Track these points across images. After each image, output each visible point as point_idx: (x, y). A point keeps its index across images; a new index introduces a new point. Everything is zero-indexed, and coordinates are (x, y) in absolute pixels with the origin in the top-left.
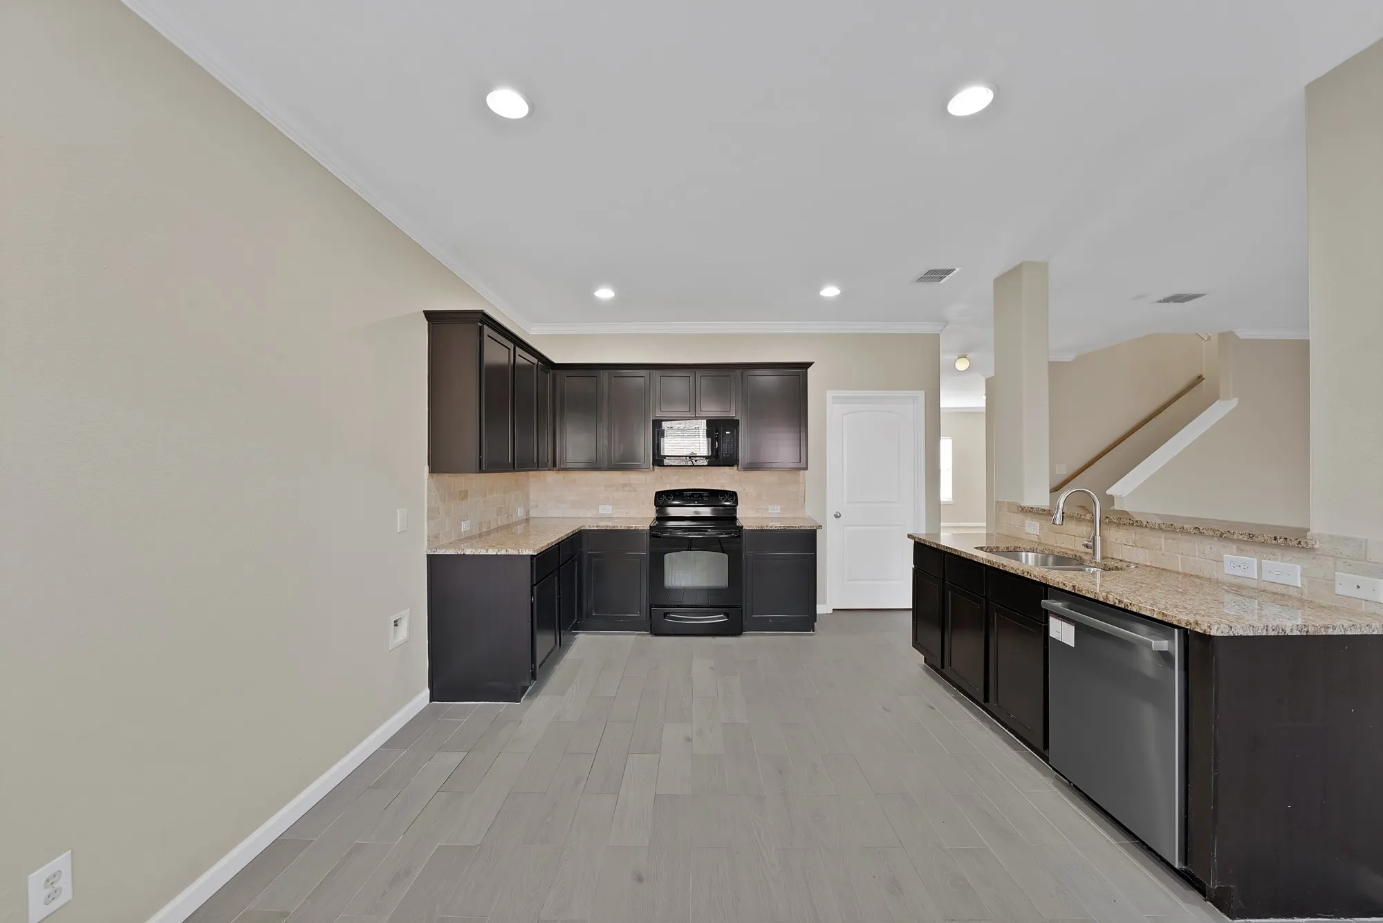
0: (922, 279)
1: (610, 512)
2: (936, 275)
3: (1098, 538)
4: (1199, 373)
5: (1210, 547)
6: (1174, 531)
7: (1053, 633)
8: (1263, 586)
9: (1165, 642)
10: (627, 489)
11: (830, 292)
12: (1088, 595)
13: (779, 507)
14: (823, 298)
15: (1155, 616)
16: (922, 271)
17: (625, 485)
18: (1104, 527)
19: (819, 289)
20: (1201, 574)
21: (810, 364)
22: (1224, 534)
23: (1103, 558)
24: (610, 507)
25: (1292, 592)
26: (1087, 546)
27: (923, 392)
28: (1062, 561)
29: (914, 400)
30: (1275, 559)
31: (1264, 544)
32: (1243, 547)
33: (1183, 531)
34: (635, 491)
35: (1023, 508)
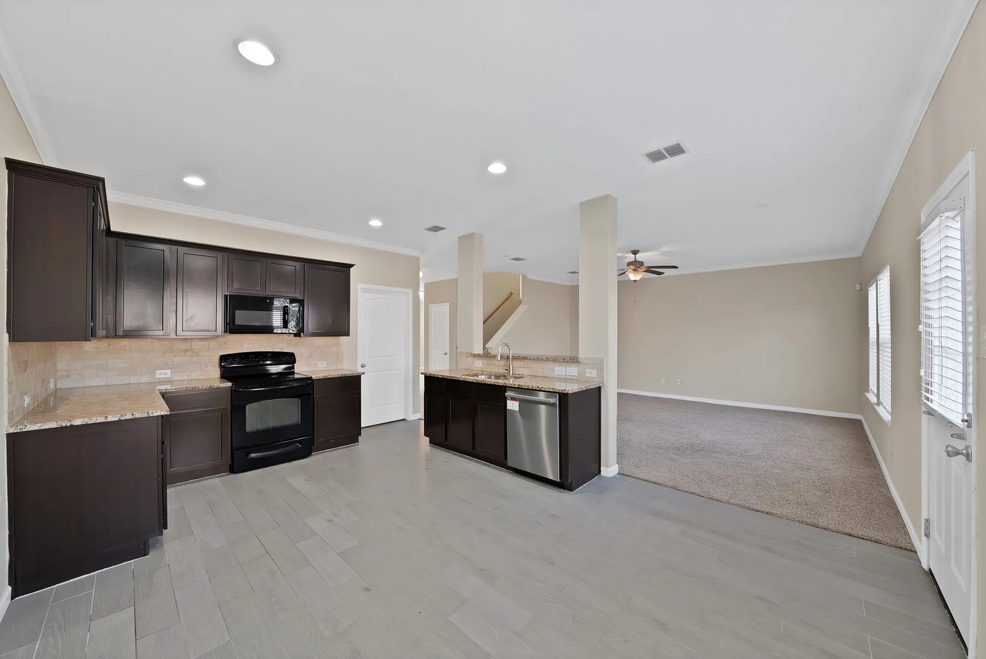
0: (429, 229)
1: (169, 375)
2: (436, 229)
3: (511, 365)
4: (511, 291)
5: (550, 365)
6: (539, 360)
7: (509, 407)
8: (567, 377)
9: (554, 399)
10: (188, 354)
11: (376, 223)
12: (525, 387)
13: (325, 363)
14: (370, 226)
15: (551, 390)
16: (430, 226)
17: (185, 351)
18: (513, 360)
19: (369, 220)
20: (547, 376)
21: (352, 266)
22: (555, 360)
23: (513, 374)
24: (169, 371)
25: (575, 378)
26: (506, 370)
27: (412, 290)
28: (497, 377)
29: (406, 295)
30: (570, 367)
31: (567, 362)
32: (561, 364)
33: (542, 360)
34: (198, 355)
35: (474, 355)
